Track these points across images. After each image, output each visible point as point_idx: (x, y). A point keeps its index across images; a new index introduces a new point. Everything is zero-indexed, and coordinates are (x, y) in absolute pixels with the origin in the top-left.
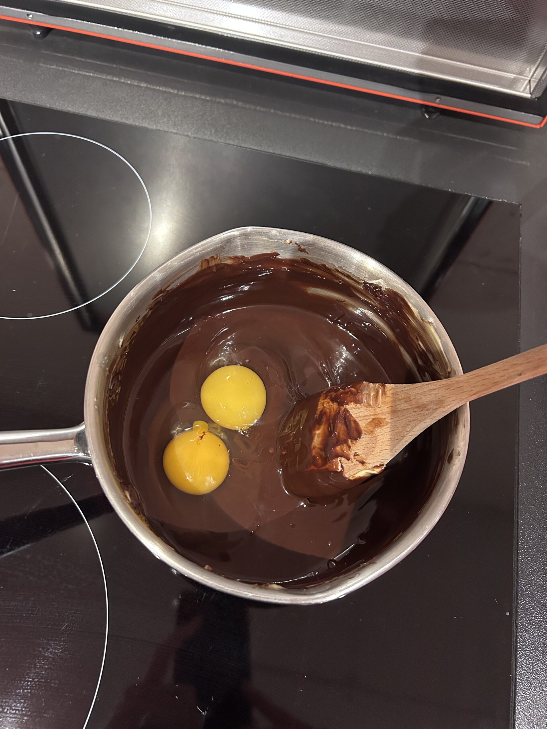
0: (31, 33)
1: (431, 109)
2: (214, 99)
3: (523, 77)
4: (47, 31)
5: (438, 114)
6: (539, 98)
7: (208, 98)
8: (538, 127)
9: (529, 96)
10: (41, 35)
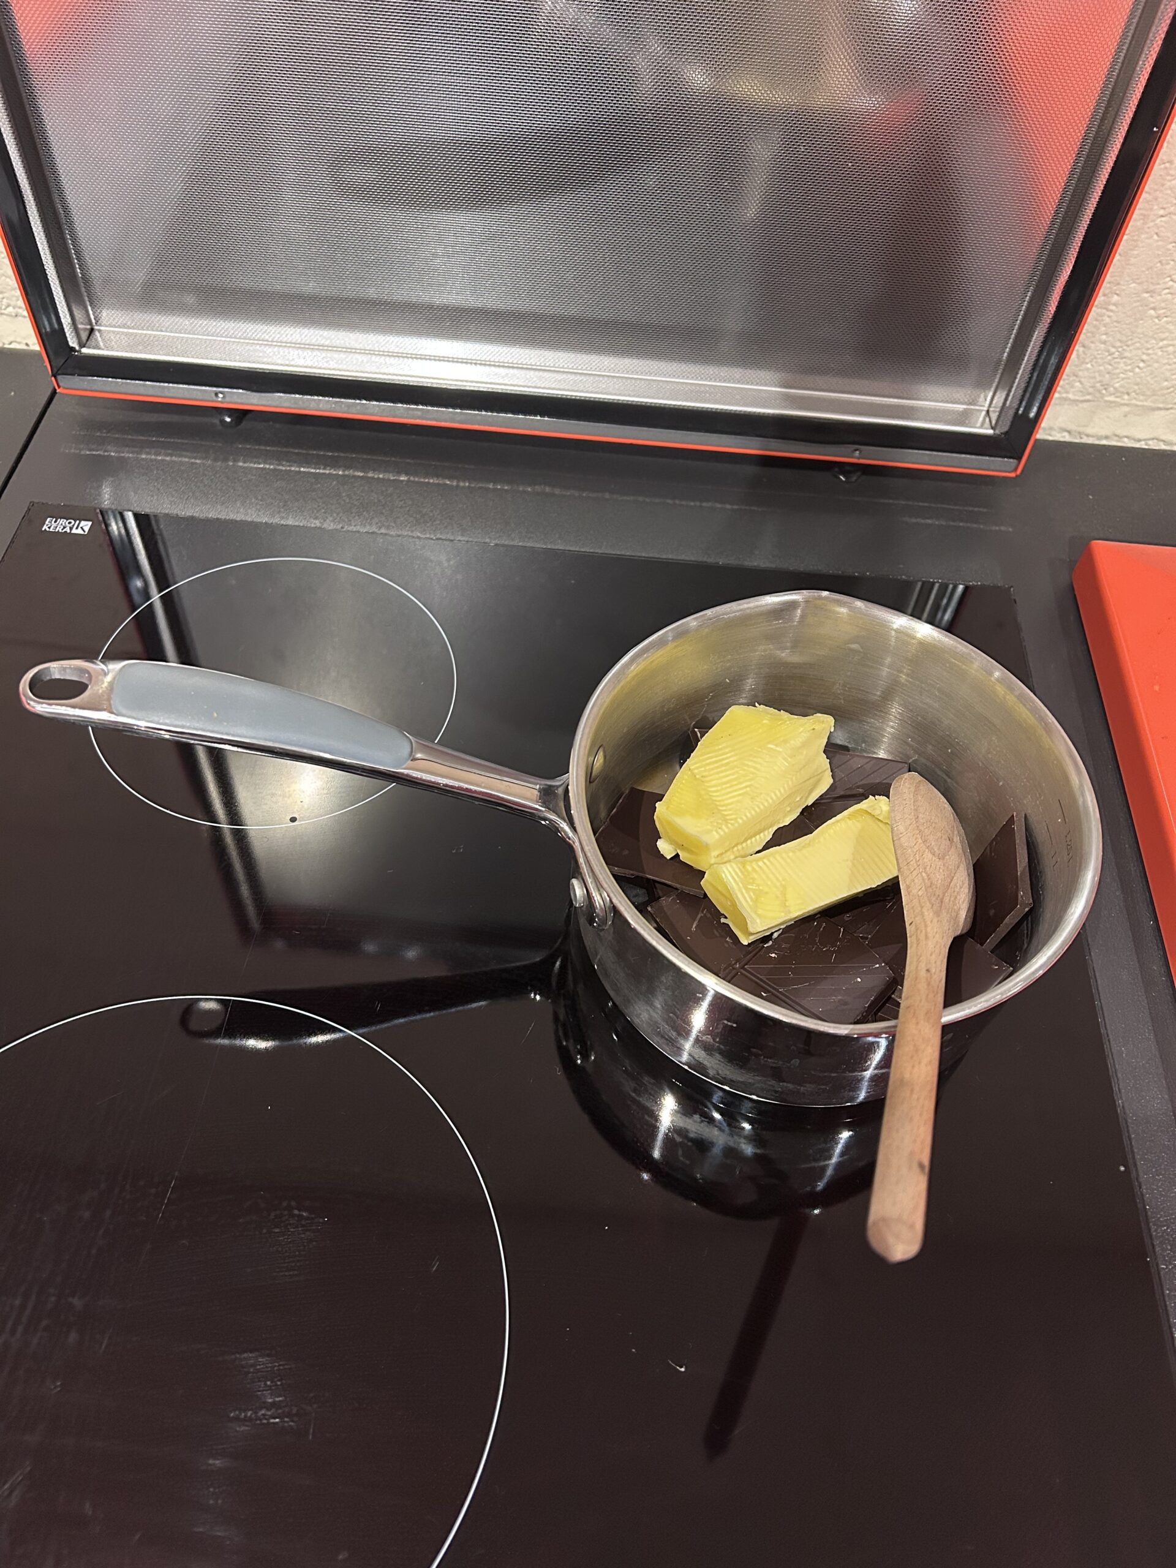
0: (216, 421)
1: (848, 468)
2: (515, 487)
3: (977, 408)
4: (241, 415)
5: (859, 473)
6: (1006, 433)
7: (506, 488)
8: (1013, 475)
9: (991, 432)
10: (234, 422)
